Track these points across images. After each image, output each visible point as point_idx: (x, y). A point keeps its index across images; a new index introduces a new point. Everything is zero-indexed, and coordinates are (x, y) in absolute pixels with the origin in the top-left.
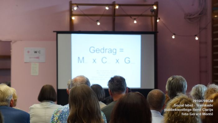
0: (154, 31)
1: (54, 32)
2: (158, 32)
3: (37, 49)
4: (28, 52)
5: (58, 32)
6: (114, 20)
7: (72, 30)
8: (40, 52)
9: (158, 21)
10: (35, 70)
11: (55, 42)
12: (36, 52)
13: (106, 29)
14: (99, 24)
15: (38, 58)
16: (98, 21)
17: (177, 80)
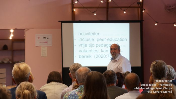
0: (140, 20)
1: (59, 21)
2: (143, 21)
3: (46, 35)
4: (39, 38)
5: (63, 22)
6: (107, 11)
7: (74, 20)
8: (48, 38)
9: (143, 11)
10: (44, 52)
11: (60, 29)
12: (45, 38)
13: (101, 19)
14: (95, 14)
15: (46, 42)
16: (94, 12)
17: (160, 64)
